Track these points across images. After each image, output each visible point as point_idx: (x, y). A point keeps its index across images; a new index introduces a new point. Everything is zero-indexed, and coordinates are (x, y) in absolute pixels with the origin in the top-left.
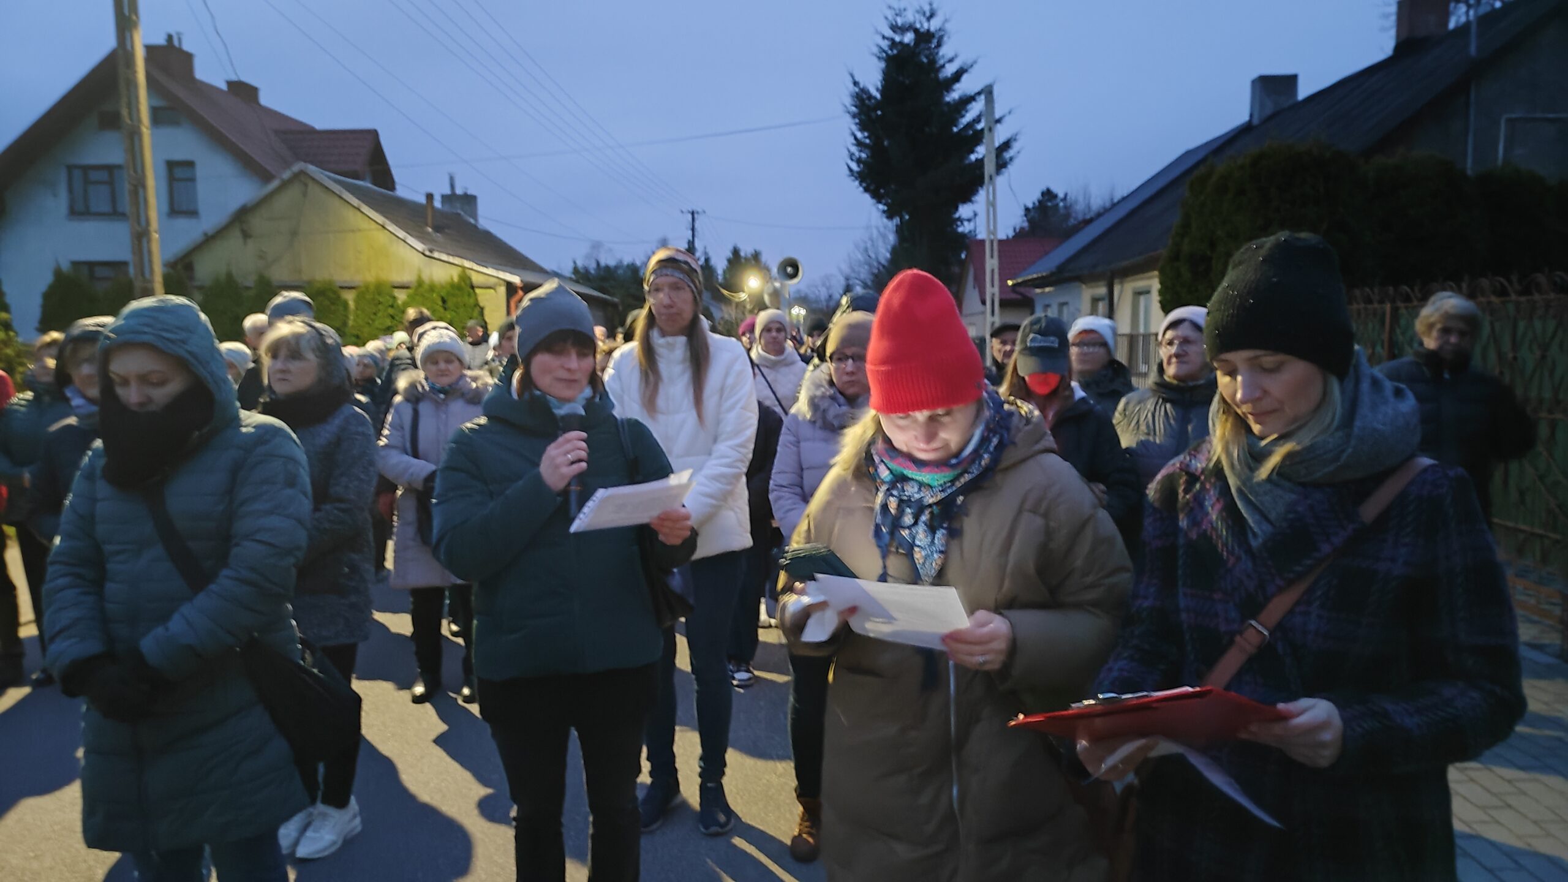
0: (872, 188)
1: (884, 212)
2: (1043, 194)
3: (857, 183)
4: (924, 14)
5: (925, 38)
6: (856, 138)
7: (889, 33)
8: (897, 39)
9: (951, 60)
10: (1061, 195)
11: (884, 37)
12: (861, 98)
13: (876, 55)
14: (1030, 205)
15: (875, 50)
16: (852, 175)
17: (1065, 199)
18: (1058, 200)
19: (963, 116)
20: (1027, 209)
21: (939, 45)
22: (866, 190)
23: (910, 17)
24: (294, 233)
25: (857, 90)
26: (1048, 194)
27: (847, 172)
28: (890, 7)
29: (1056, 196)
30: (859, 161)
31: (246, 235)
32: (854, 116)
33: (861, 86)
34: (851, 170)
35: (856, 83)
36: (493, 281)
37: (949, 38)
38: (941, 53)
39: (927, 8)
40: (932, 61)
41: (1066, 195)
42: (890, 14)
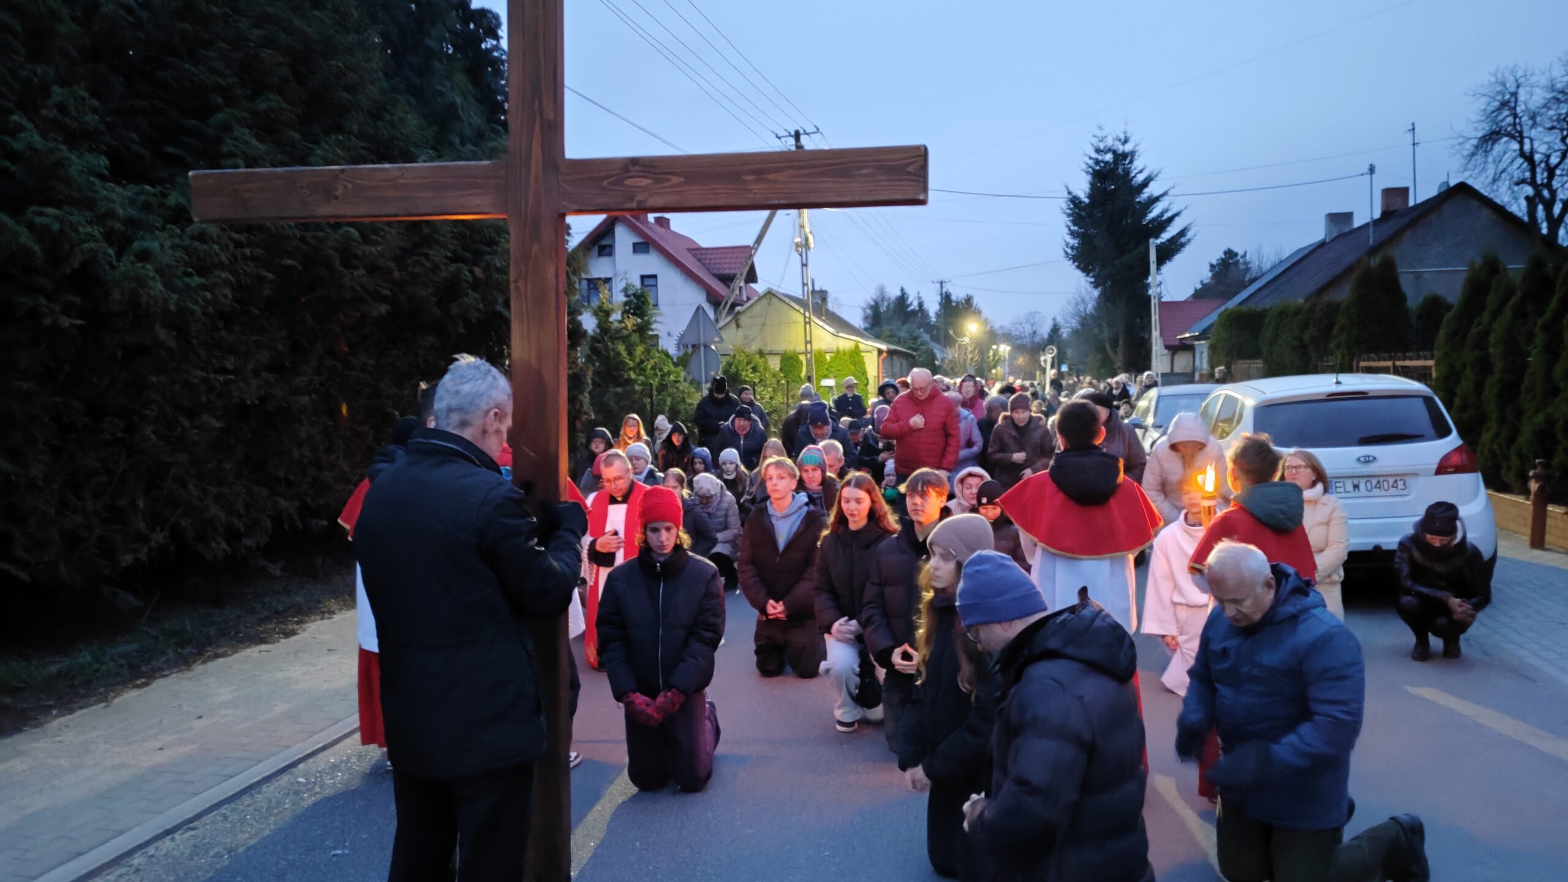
0: (1082, 266)
1: (1091, 283)
2: (1225, 253)
3: (1071, 262)
4: (1120, 140)
5: (1121, 157)
6: (1070, 229)
7: (1094, 155)
8: (1100, 158)
9: (1141, 172)
10: (1241, 253)
11: (1090, 158)
12: (1075, 201)
13: (1083, 170)
14: (1215, 262)
15: (1084, 167)
16: (1067, 257)
17: (1244, 256)
18: (1239, 257)
19: (1150, 212)
20: (1212, 266)
21: (1131, 162)
22: (1078, 267)
23: (1109, 142)
24: (764, 325)
25: (1071, 197)
26: (1230, 254)
27: (1063, 254)
28: (1095, 136)
29: (1236, 255)
30: (1072, 248)
31: (738, 326)
32: (1069, 215)
33: (1074, 194)
34: (1066, 253)
35: (1070, 193)
36: (870, 348)
37: (1139, 156)
38: (1133, 167)
39: (1122, 137)
40: (1127, 172)
41: (1245, 253)
42: (1095, 141)
